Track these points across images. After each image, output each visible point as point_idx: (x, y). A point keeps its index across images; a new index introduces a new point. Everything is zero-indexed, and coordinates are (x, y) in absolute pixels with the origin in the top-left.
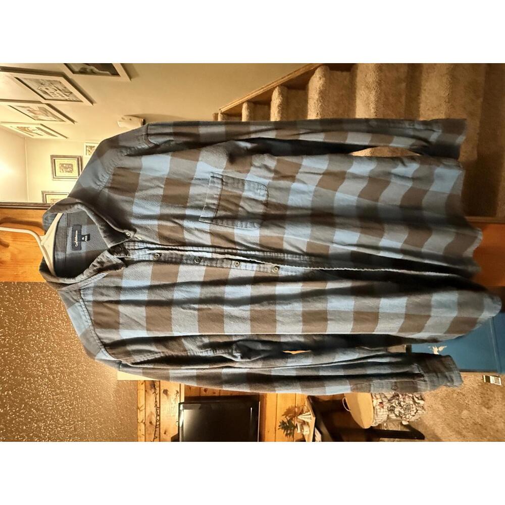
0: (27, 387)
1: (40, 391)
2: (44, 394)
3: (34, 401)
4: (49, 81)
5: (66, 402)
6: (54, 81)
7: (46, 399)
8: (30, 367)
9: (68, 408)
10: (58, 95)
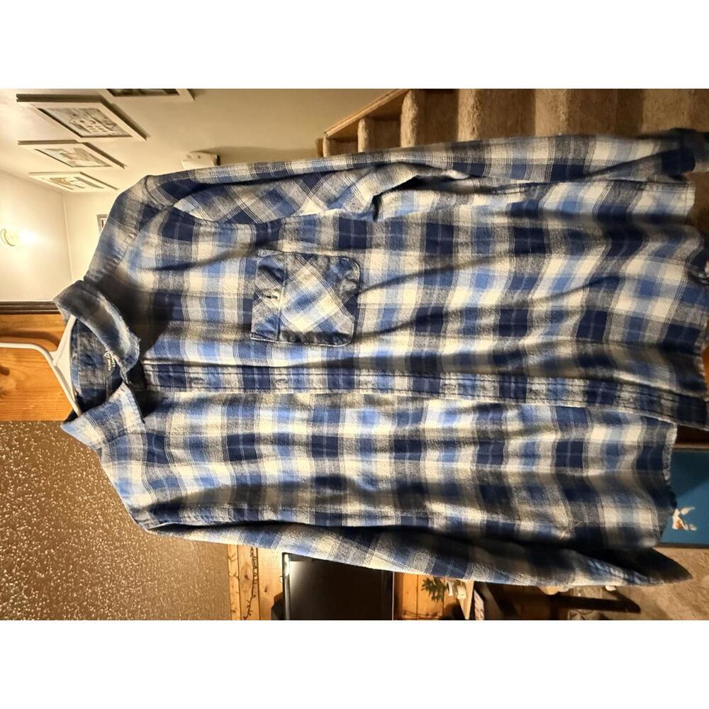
0: (74, 542)
1: (93, 546)
2: (99, 549)
3: (85, 559)
4: (84, 110)
5: (129, 558)
6: (90, 109)
7: (101, 555)
8: (77, 515)
9: (132, 565)
10: (97, 129)
